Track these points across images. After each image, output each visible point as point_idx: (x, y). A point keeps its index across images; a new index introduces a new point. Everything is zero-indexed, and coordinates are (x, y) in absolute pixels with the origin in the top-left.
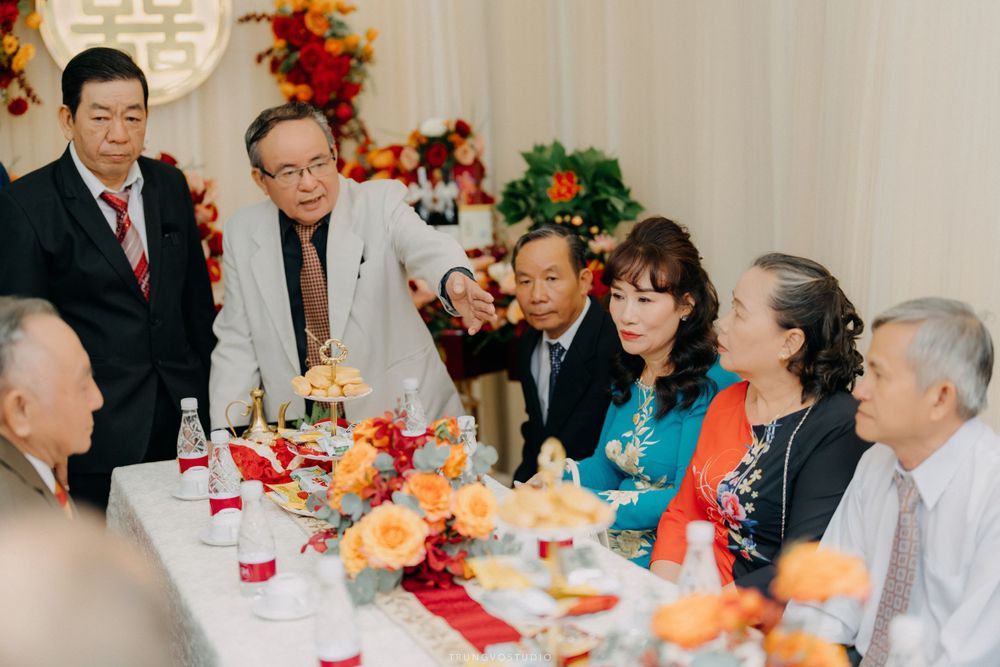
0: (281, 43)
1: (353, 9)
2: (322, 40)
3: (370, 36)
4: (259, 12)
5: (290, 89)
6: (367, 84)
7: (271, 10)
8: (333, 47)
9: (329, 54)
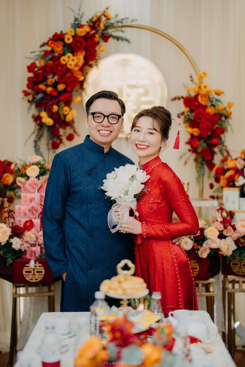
0: (188, 109)
1: (223, 93)
2: (205, 107)
3: (230, 105)
4: (180, 95)
5: (190, 130)
6: (229, 128)
7: (185, 95)
8: (210, 110)
9: (208, 114)
